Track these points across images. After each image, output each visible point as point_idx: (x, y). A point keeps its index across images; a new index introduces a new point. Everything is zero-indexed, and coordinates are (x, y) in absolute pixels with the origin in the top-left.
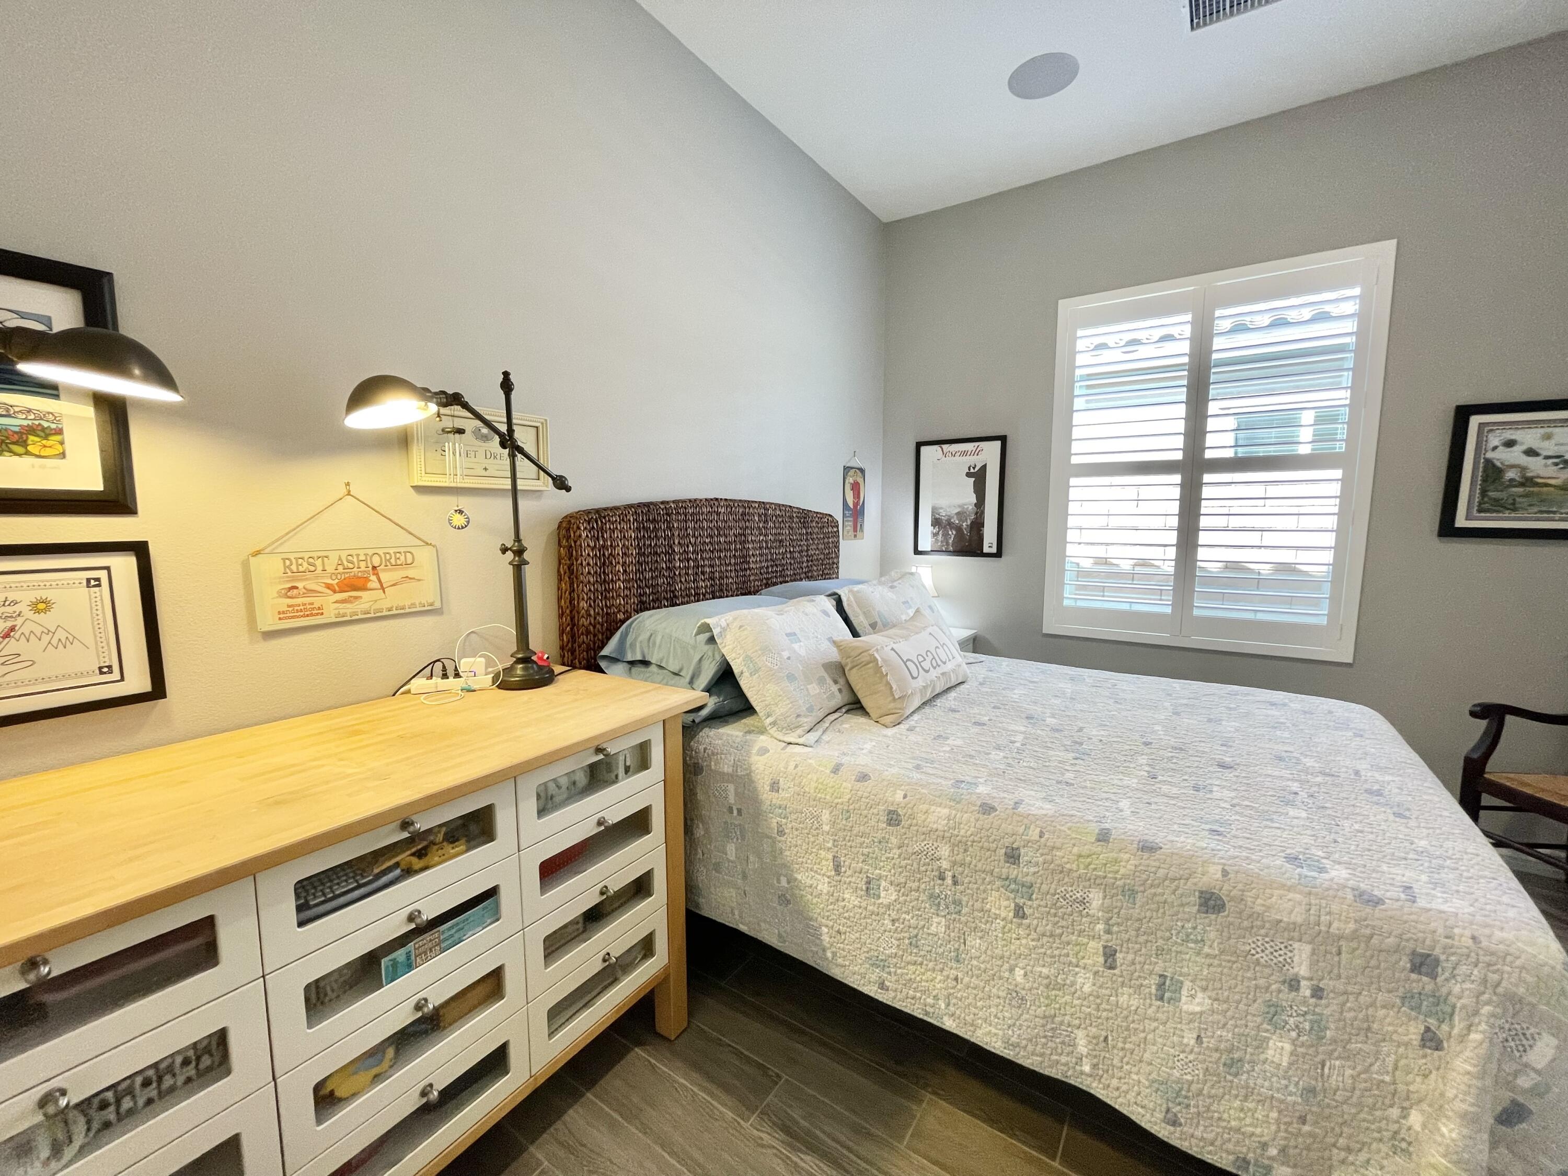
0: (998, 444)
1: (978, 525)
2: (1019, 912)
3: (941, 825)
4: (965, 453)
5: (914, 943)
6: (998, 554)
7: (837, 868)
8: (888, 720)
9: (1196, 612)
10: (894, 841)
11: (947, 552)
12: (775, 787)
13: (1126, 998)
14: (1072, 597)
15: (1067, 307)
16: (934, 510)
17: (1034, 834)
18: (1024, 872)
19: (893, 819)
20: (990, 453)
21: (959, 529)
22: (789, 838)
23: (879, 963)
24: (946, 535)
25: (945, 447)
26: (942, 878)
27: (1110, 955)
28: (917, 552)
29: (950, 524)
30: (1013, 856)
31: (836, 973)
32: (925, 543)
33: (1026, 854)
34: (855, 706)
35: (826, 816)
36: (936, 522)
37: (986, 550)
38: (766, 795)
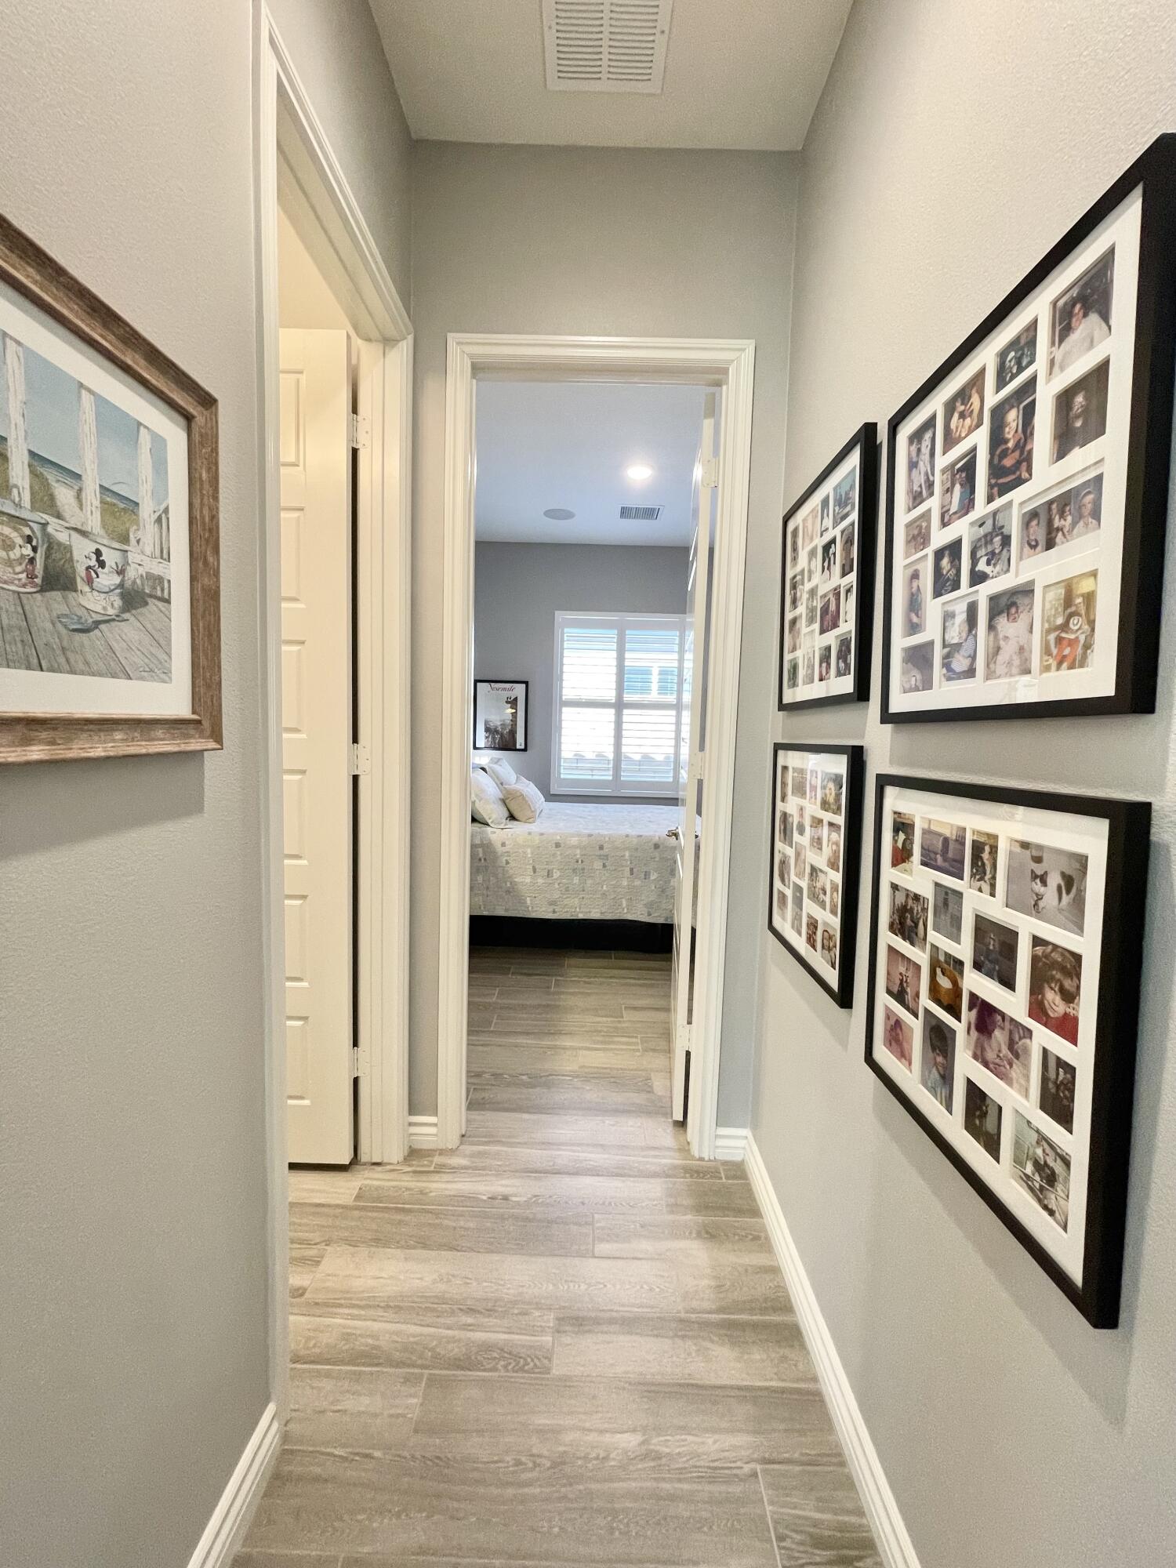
0: (524, 685)
1: (513, 733)
2: (604, 866)
3: (576, 843)
4: (504, 689)
5: (567, 889)
6: (525, 750)
7: (535, 872)
8: (531, 820)
9: (622, 779)
10: (559, 853)
11: (495, 749)
12: (503, 844)
13: (637, 883)
14: (565, 774)
15: (560, 616)
16: (486, 723)
17: (607, 839)
18: (605, 851)
19: (558, 845)
20: (519, 690)
21: (502, 735)
22: (512, 864)
23: (553, 903)
24: (494, 738)
25: (492, 684)
26: (577, 862)
27: (632, 870)
28: (475, 748)
29: (496, 732)
30: (601, 848)
31: (534, 915)
32: (481, 743)
33: (605, 846)
34: (512, 817)
35: (529, 851)
36: (487, 730)
37: (518, 747)
38: (500, 849)
